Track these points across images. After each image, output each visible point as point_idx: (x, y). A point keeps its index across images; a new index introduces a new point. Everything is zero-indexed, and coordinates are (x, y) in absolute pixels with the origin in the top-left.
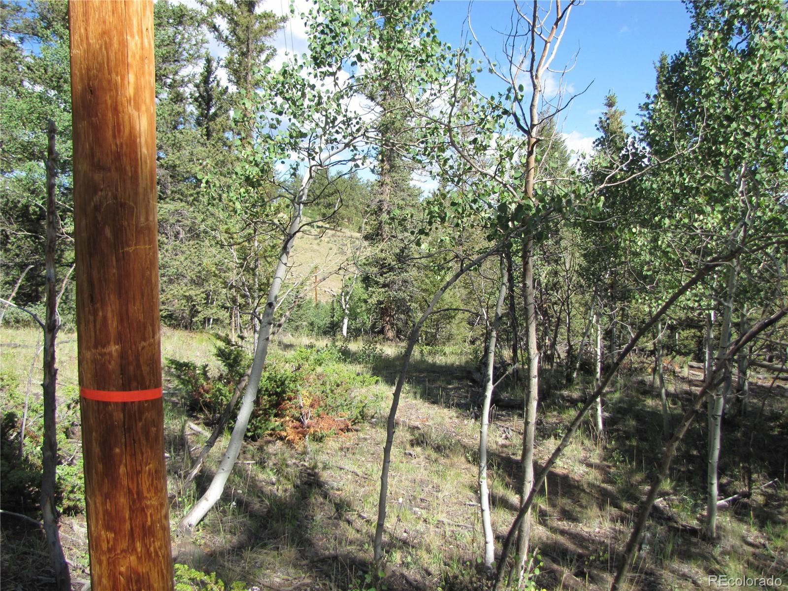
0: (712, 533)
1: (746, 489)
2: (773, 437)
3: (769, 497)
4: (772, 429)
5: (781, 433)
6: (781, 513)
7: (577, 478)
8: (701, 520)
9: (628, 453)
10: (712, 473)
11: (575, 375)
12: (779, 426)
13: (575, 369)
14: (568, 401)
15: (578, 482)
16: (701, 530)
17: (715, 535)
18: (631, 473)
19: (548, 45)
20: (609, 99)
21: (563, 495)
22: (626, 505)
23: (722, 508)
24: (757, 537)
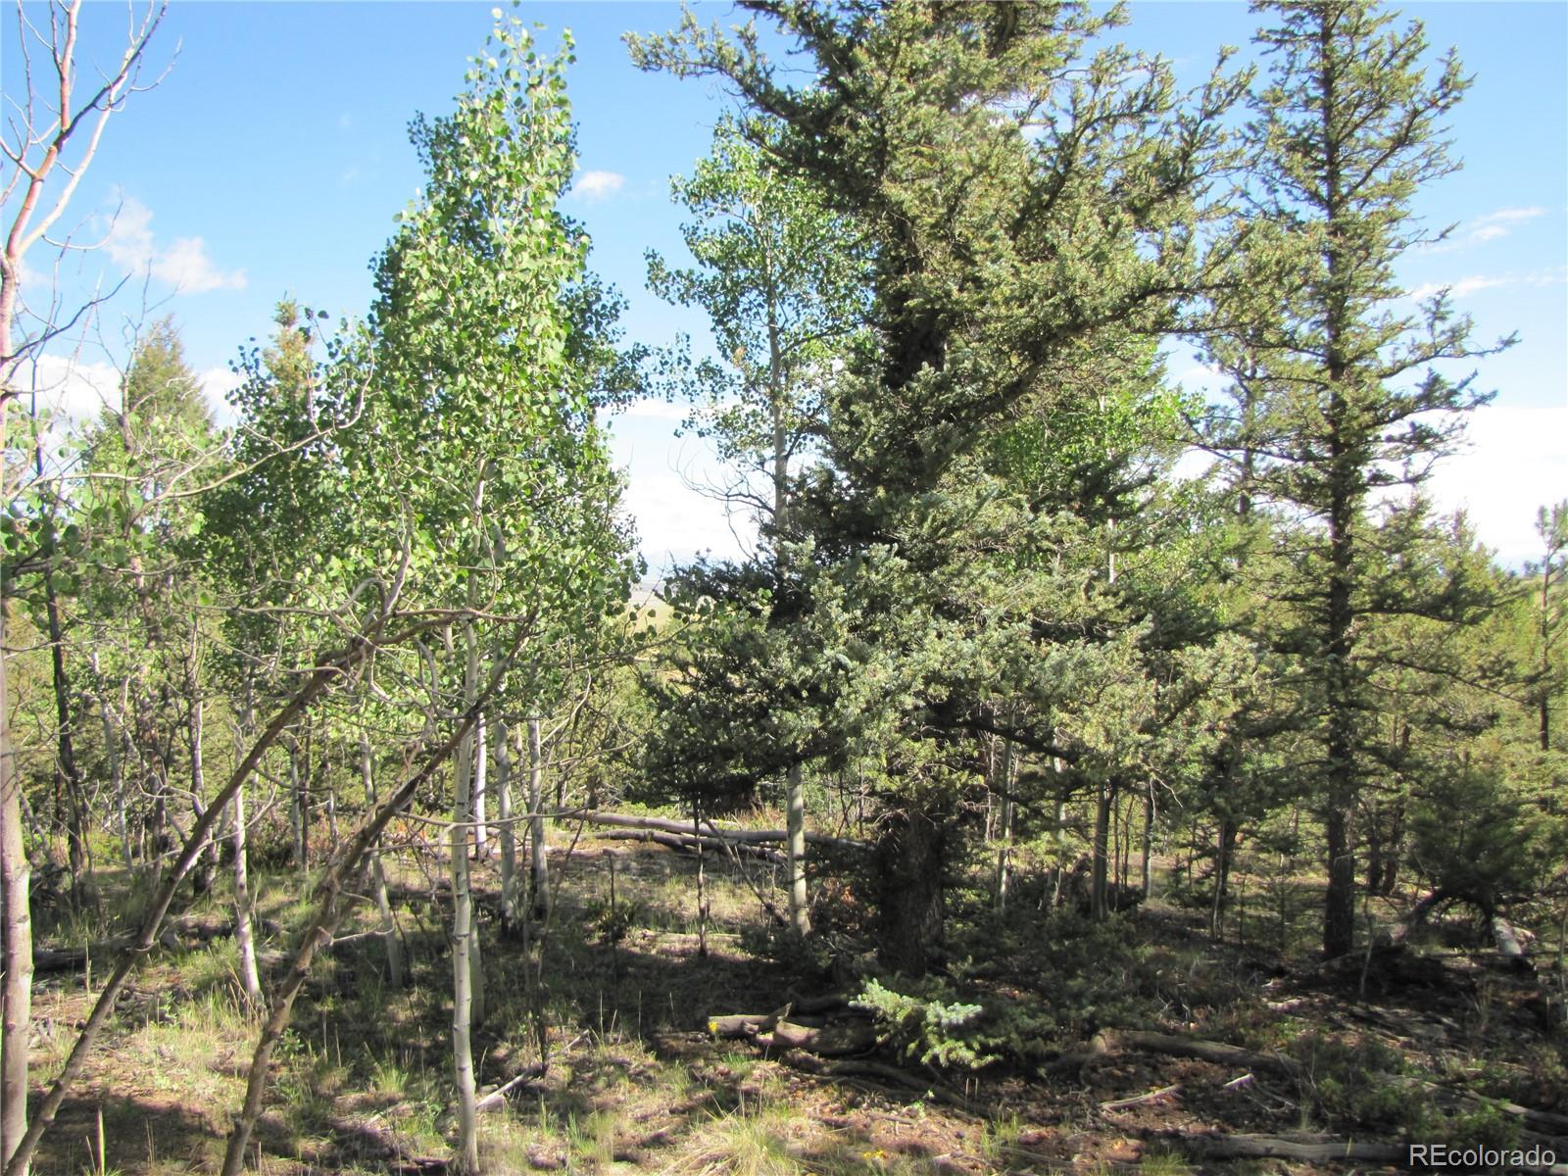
0: (471, 1165)
1: (538, 1060)
2: (590, 950)
3: (578, 1066)
4: (590, 934)
5: (605, 940)
6: (595, 1093)
7: (198, 1107)
8: (453, 1143)
9: (308, 1031)
10: (462, 1048)
11: (213, 875)
12: (600, 927)
13: (212, 864)
14: (194, 936)
15: (201, 1115)
16: (450, 1164)
17: (477, 1168)
18: (322, 1070)
19: (39, 185)
20: (284, 309)
21: (159, 1158)
22: (306, 1145)
23: (493, 1109)
24: (554, 1148)
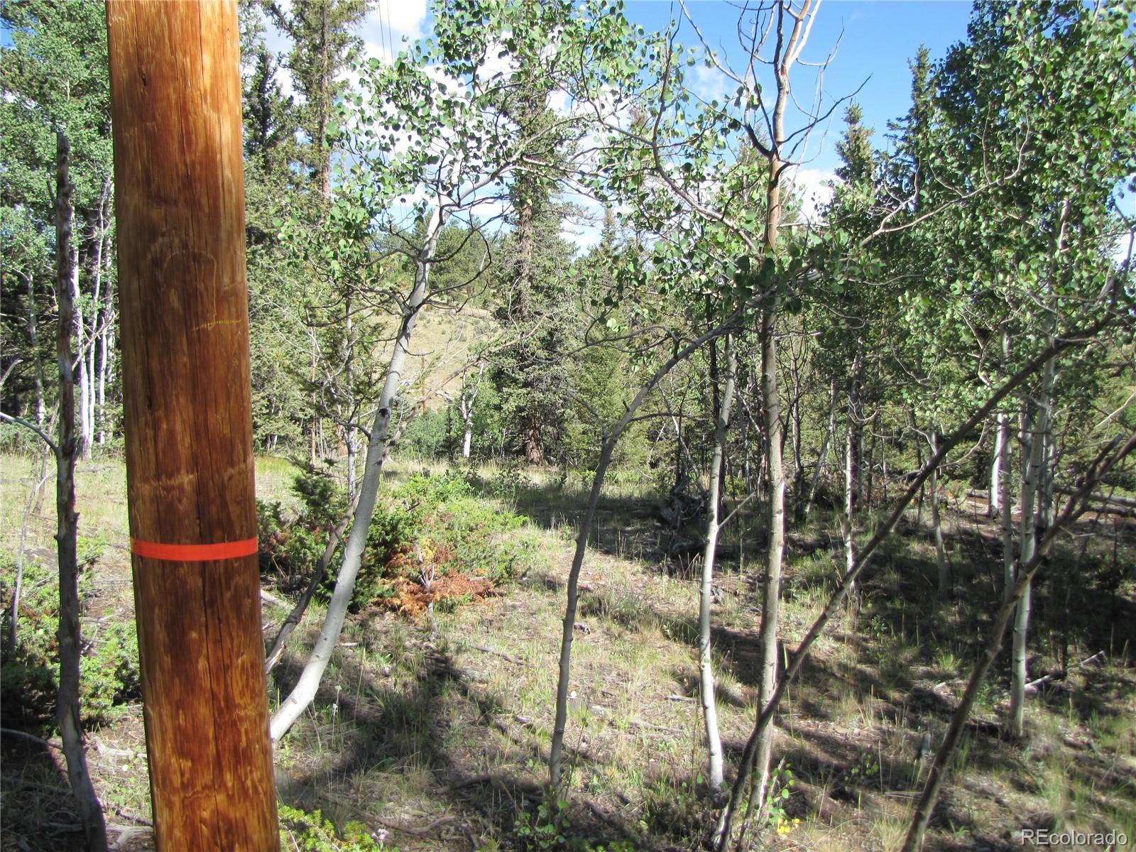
0: (1018, 730)
1: (1060, 667)
2: (1090, 594)
3: (1090, 677)
4: (1088, 581)
5: (1101, 587)
6: (1108, 700)
7: (822, 658)
8: (999, 712)
9: (894, 620)
10: (1019, 645)
11: (807, 510)
12: (1097, 577)
13: (808, 501)
14: (801, 546)
15: (823, 662)
16: (1002, 727)
17: (1021, 733)
18: (898, 647)
19: (800, 24)
20: (850, 112)
21: (805, 682)
22: (894, 695)
23: (1030, 695)
24: (1078, 734)
